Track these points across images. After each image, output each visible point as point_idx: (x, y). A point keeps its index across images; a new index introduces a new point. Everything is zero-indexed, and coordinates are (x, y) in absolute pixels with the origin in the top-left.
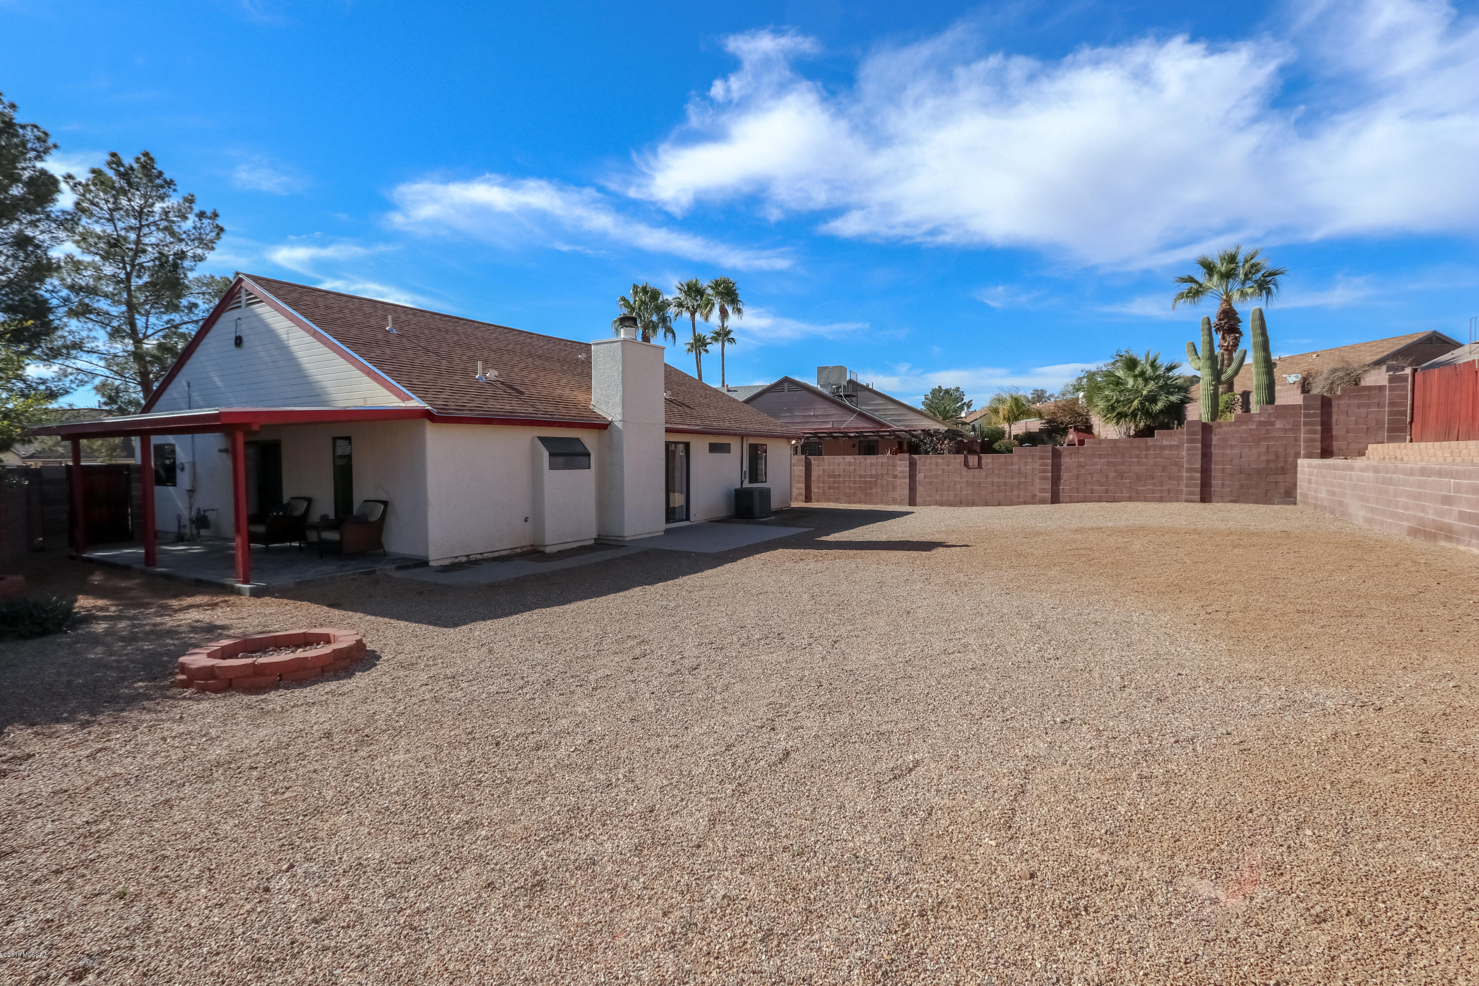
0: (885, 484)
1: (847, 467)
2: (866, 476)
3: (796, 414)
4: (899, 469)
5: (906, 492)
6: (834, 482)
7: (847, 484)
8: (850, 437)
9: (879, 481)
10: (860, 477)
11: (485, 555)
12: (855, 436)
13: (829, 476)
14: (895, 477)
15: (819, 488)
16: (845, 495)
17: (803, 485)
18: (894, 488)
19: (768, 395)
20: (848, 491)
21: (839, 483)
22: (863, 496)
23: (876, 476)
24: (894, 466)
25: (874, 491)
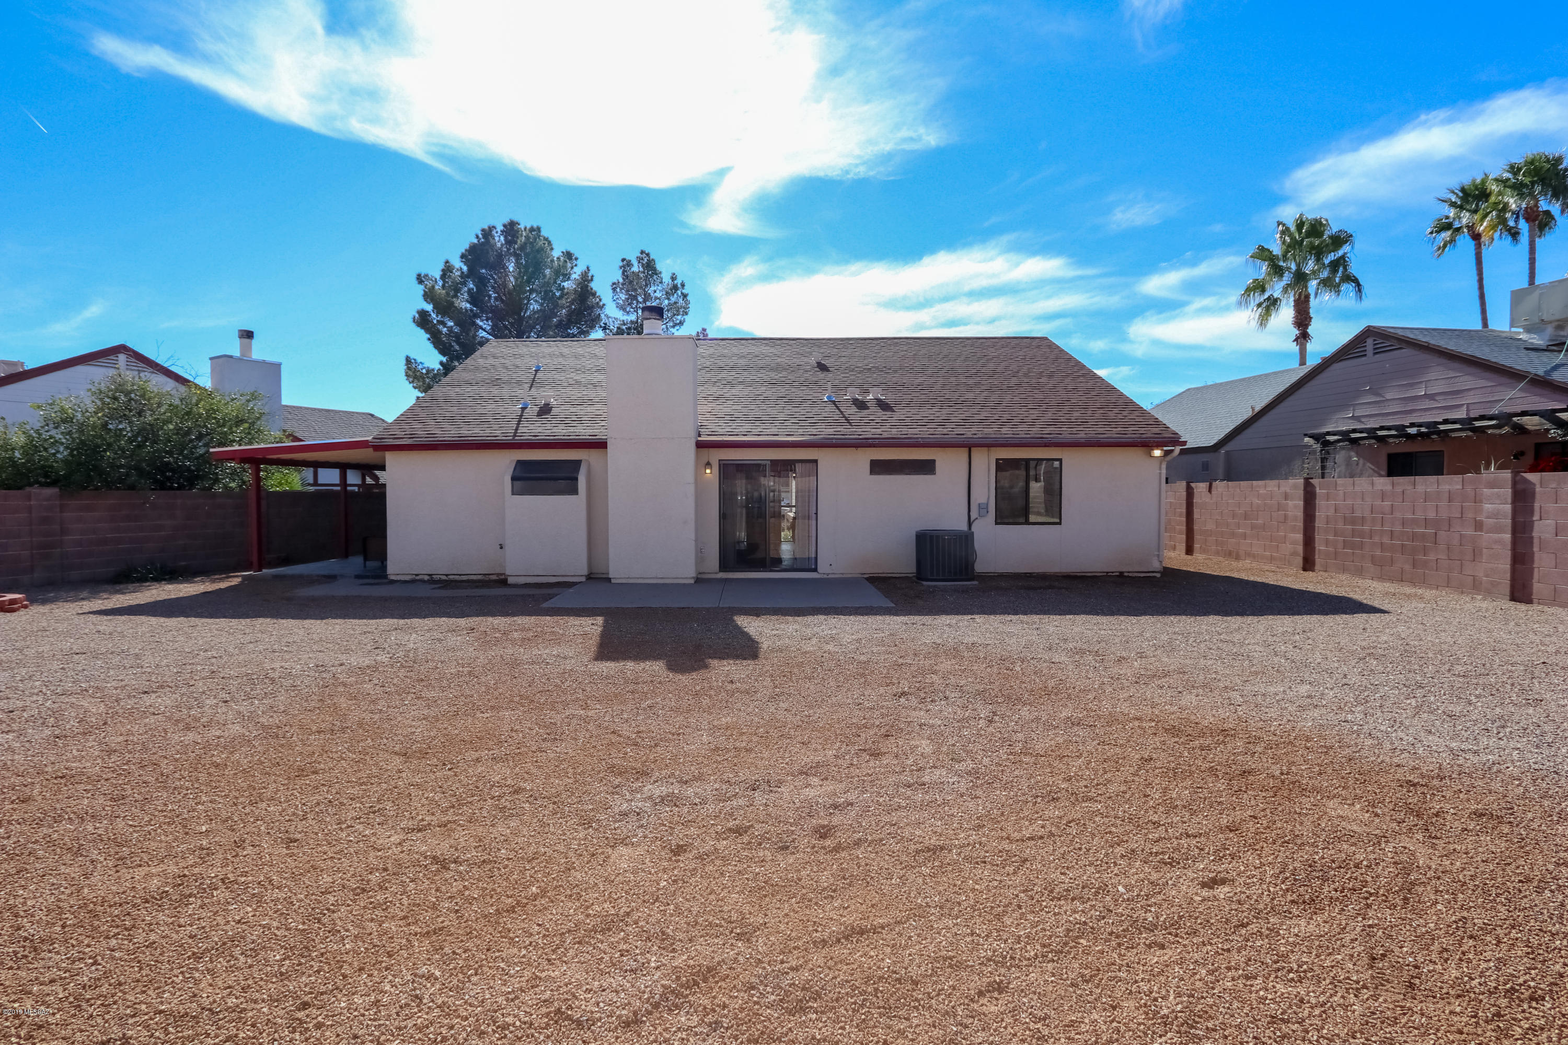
0: (1456, 542)
1: (1378, 503)
2: (1414, 522)
3: (1389, 396)
4: (1487, 507)
5: (1505, 565)
6: (1354, 533)
7: (1376, 539)
8: (1409, 437)
9: (1442, 534)
10: (1404, 523)
11: (451, 577)
12: (1420, 434)
13: (1346, 520)
14: (1479, 526)
15: (1327, 542)
16: (1373, 560)
17: (1299, 537)
18: (1476, 554)
19: (1336, 366)
20: (1378, 553)
21: (1362, 534)
22: (1407, 567)
23: (1436, 523)
24: (1477, 500)
25: (1432, 557)
